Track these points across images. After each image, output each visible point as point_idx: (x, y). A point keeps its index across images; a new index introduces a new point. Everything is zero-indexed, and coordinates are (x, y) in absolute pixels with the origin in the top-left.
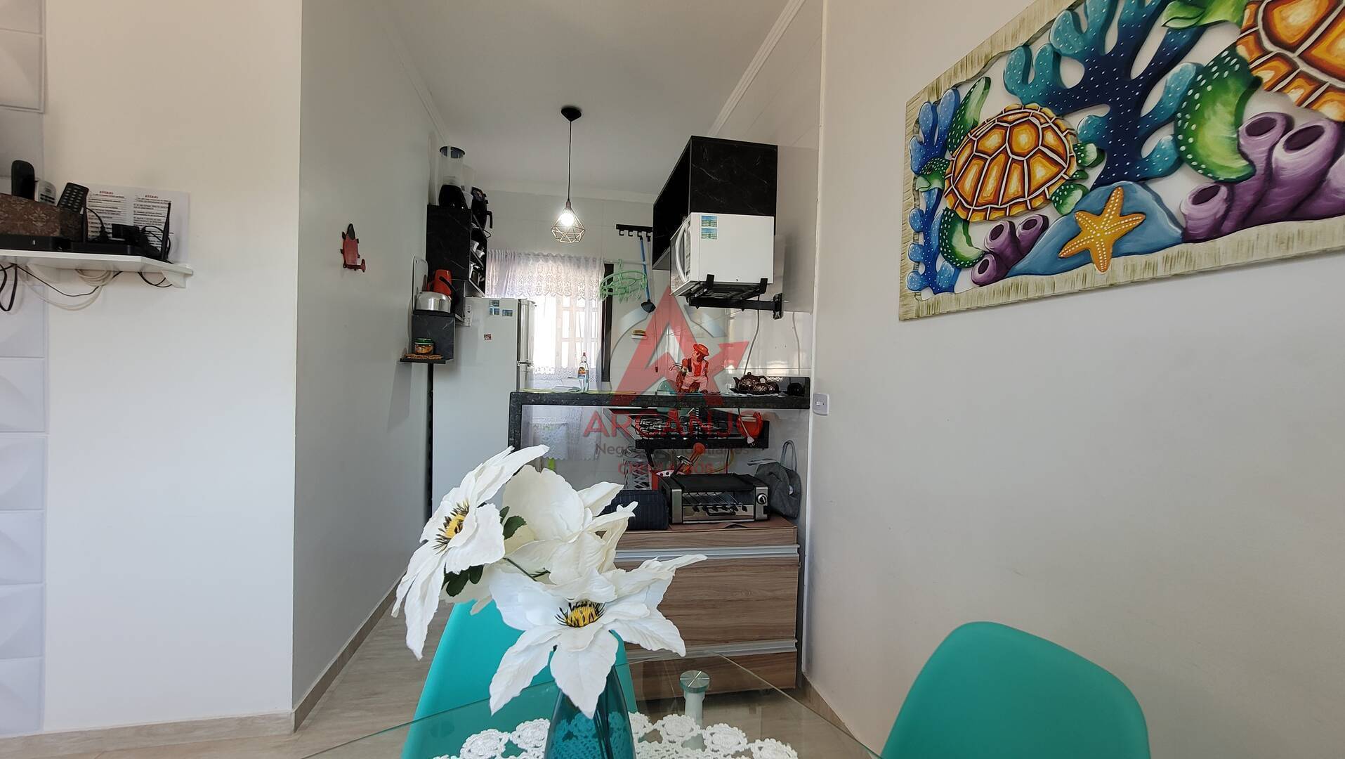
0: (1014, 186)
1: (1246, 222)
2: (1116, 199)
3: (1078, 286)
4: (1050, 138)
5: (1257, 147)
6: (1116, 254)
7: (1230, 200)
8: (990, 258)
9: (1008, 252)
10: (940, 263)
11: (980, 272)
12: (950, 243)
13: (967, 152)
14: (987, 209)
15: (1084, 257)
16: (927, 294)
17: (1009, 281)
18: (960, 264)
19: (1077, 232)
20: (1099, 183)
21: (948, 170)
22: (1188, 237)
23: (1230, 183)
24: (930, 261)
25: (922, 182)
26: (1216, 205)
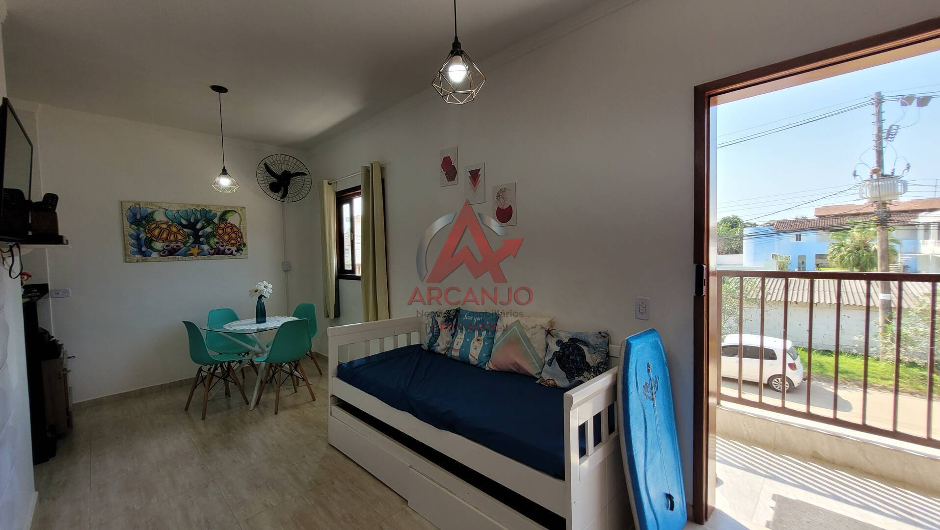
0: (172, 237)
1: (217, 254)
2: (197, 247)
3: (191, 259)
4: (181, 231)
5: (218, 245)
6: (198, 255)
7: (215, 251)
8: (166, 251)
9: (172, 250)
10: (144, 249)
11: (163, 253)
12: (150, 245)
13: (154, 225)
14: (164, 241)
15: (192, 254)
16: (138, 256)
17: (173, 256)
18: (156, 250)
19: (190, 250)
20: (193, 243)
21: (147, 227)
22: (209, 254)
23: (215, 249)
24: (139, 247)
25: (133, 226)
26: (212, 252)
